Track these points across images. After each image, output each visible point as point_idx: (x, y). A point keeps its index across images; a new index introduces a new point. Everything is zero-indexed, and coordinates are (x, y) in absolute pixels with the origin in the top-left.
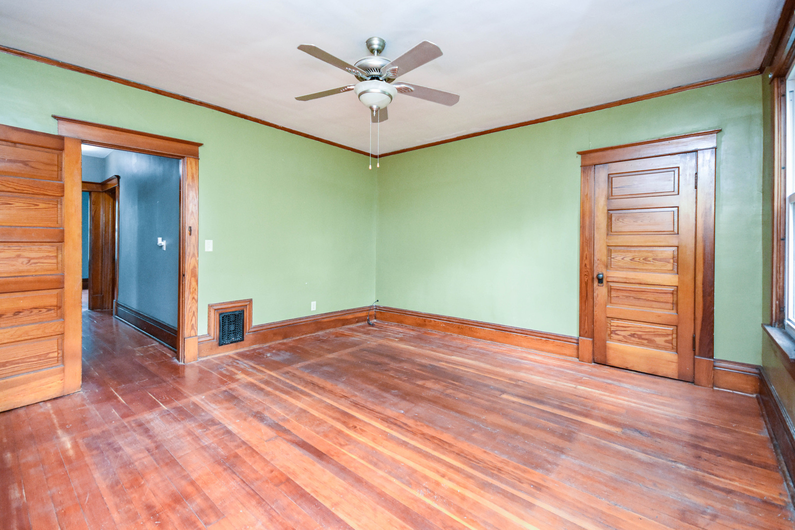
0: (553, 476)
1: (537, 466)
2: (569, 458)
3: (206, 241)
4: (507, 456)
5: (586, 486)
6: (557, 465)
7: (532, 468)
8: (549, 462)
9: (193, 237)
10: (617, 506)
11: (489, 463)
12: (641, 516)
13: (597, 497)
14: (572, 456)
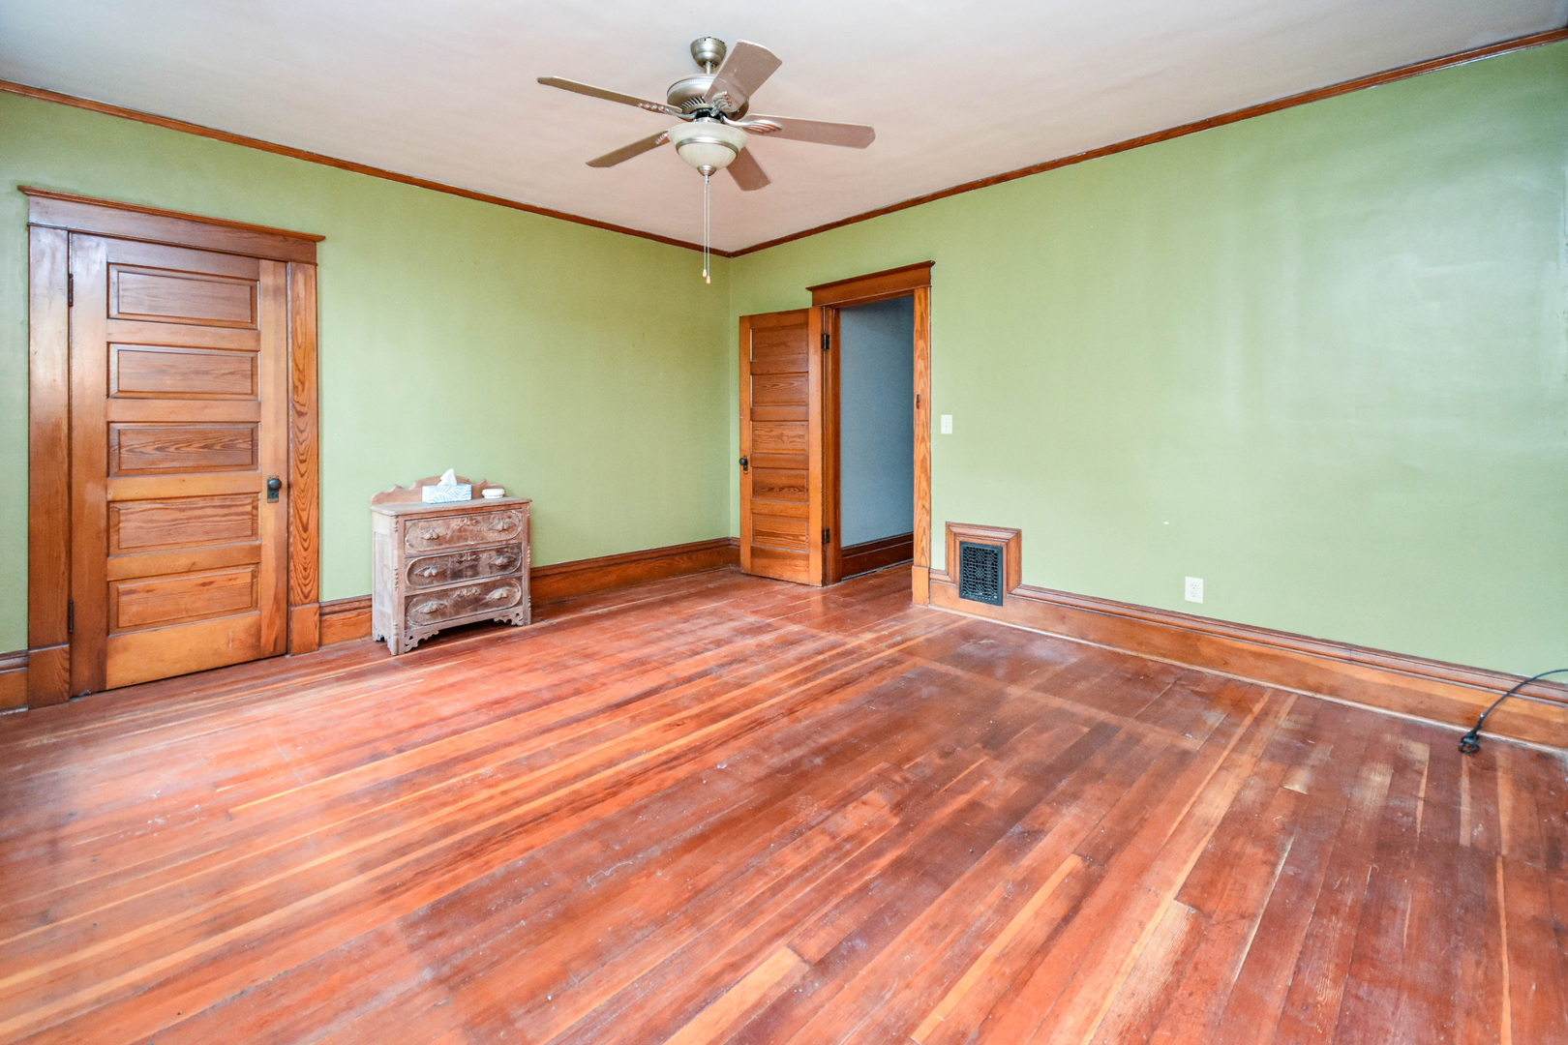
0: (393, 925)
1: (437, 912)
2: (414, 983)
3: (943, 417)
4: (497, 874)
5: (322, 968)
6: (413, 948)
7: (439, 902)
8: (431, 938)
9: (922, 411)
10: (238, 992)
11: (496, 846)
12: (183, 1018)
13: (286, 972)
14: (417, 994)
